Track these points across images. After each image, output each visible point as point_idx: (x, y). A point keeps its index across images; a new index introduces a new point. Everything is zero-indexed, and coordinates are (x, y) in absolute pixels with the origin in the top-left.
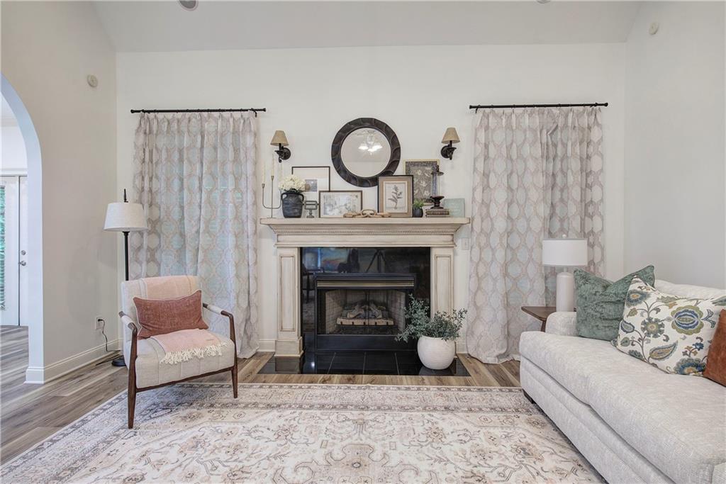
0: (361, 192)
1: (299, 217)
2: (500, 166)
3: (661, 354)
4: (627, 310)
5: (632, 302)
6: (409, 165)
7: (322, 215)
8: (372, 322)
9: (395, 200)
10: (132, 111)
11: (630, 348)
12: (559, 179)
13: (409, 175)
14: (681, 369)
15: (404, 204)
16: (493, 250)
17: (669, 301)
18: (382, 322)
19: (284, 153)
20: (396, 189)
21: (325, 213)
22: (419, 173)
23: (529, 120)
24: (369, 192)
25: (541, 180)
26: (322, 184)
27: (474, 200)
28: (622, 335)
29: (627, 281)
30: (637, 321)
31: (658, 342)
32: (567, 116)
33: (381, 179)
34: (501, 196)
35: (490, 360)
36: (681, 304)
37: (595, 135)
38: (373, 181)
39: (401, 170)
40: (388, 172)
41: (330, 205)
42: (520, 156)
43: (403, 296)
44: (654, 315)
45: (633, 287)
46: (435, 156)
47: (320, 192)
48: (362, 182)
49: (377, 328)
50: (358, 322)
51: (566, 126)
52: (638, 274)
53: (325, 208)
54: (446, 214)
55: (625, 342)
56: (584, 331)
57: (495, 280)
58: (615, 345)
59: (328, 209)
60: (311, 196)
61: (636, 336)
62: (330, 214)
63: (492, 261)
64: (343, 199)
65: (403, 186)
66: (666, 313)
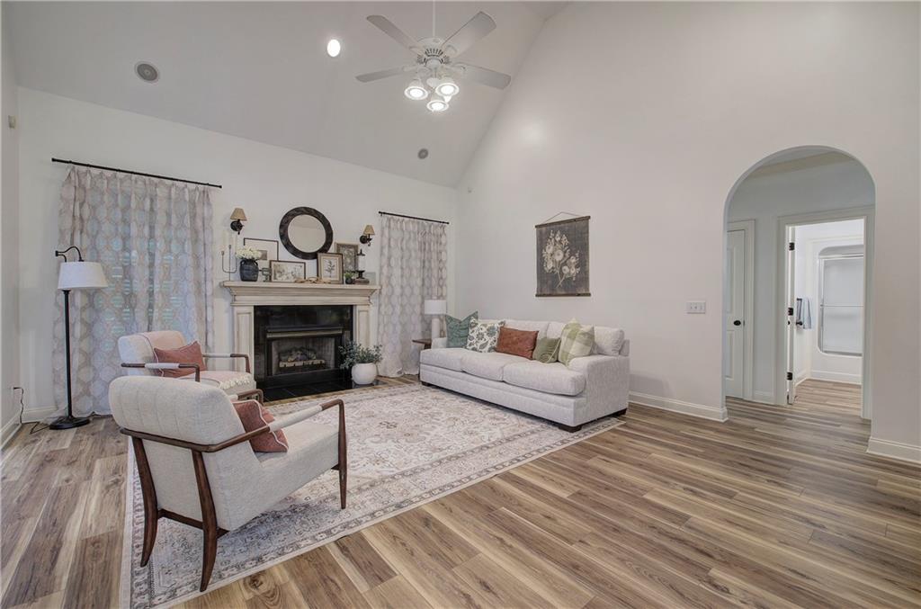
0: (305, 263)
1: (255, 281)
2: (396, 253)
3: (483, 346)
4: (471, 331)
5: (472, 327)
6: (339, 246)
7: (273, 280)
8: (310, 362)
9: (330, 271)
10: (54, 160)
11: (472, 347)
12: (427, 264)
13: (338, 253)
14: (489, 351)
15: (336, 274)
16: (393, 307)
17: (485, 325)
18: (317, 362)
19: (237, 226)
20: (330, 263)
21: (275, 278)
22: (346, 252)
23: (412, 226)
24: (311, 264)
25: (419, 264)
26: (272, 256)
27: (381, 273)
28: (469, 342)
29: (469, 318)
30: (474, 335)
31: (482, 342)
32: (430, 227)
33: (319, 255)
34: (397, 272)
35: (394, 376)
36: (489, 325)
37: (443, 240)
38: (314, 256)
39: (332, 249)
40: (324, 249)
41: (279, 272)
42: (407, 248)
43: (333, 340)
44: (481, 331)
45: (472, 321)
46: (357, 241)
47: (270, 261)
48: (305, 256)
49: (314, 367)
50: (299, 364)
51: (430, 232)
52: (473, 315)
53: (275, 275)
54: (367, 282)
55: (470, 345)
56: (452, 344)
57: (394, 325)
58: (466, 348)
59: (278, 275)
60: (262, 264)
61: (474, 341)
62: (280, 279)
63: (392, 314)
64: (289, 268)
65: (335, 261)
66: (485, 329)
